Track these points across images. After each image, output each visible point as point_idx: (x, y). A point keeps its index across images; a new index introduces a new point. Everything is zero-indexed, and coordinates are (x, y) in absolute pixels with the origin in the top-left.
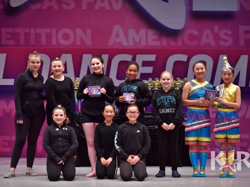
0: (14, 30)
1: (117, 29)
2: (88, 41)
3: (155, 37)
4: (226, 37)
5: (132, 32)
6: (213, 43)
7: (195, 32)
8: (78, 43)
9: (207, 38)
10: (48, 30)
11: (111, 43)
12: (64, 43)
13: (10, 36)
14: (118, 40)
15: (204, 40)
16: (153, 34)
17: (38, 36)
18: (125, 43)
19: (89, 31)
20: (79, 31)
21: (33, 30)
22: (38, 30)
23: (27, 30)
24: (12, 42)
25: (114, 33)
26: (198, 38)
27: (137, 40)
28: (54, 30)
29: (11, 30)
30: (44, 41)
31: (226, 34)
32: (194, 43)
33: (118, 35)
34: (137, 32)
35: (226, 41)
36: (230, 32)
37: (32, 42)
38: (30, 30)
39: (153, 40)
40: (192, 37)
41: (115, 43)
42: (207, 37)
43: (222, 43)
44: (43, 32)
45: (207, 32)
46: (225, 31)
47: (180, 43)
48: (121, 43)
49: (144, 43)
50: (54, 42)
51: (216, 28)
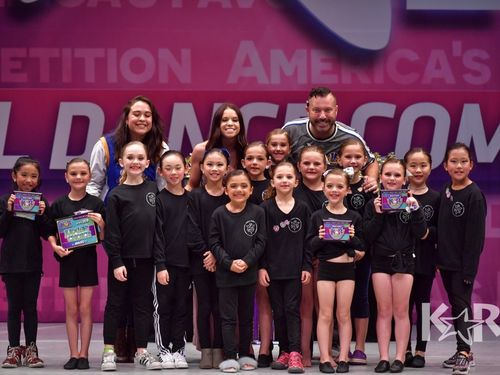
0: (28, 53)
1: (247, 48)
2: (185, 76)
3: (328, 66)
4: (477, 66)
5: (277, 56)
6: (450, 79)
7: (413, 56)
8: (164, 79)
9: (438, 69)
10: (99, 52)
11: (232, 79)
12: (133, 78)
13: (18, 65)
14: (248, 73)
15: (431, 73)
16: (323, 60)
17: (78, 65)
18: (262, 79)
19: (186, 53)
20: (165, 54)
21: (67, 52)
22: (79, 53)
23: (55, 53)
24: (22, 78)
25: (240, 57)
26: (419, 68)
27: (289, 72)
28: (112, 53)
29: (21, 52)
30: (90, 76)
31: (477, 60)
32: (410, 79)
33: (247, 63)
34: (289, 55)
35: (476, 74)
36: (485, 55)
37: (66, 78)
38: (61, 52)
39: (324, 72)
40: (404, 66)
41: (241, 79)
42: (438, 67)
43: (469, 78)
44: (89, 55)
45: (437, 55)
46: (476, 53)
47: (379, 78)
48: (254, 79)
49: (302, 80)
50: (112, 78)
51: (457, 46)
